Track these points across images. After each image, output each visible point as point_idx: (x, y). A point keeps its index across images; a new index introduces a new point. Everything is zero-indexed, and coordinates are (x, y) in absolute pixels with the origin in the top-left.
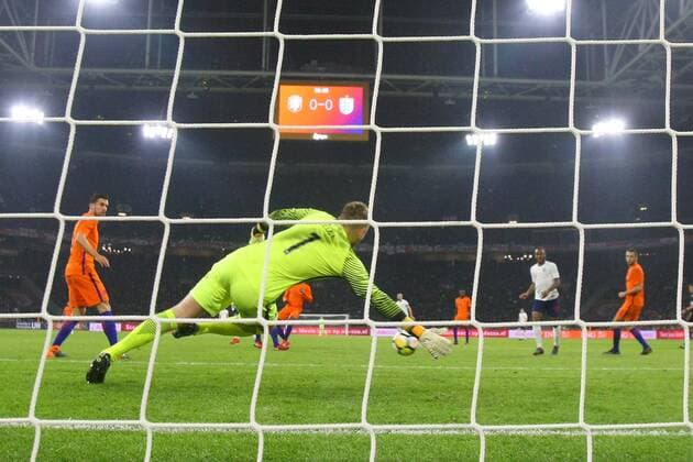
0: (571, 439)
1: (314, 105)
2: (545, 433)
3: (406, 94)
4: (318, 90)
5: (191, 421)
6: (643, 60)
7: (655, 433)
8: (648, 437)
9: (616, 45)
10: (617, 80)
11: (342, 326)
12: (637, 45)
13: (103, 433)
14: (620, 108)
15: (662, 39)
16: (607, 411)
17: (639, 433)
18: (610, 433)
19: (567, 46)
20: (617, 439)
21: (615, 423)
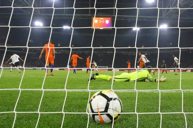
0: (155, 93)
1: (100, 22)
2: (150, 92)
3: (120, 19)
4: (101, 18)
5: (74, 89)
6: (171, 12)
7: (173, 92)
8: (172, 93)
9: (165, 9)
10: (165, 16)
11: (106, 69)
12: (170, 9)
13: (55, 92)
14: (166, 22)
15: (178, 8)
16: (163, 87)
17: (170, 92)
18: (164, 92)
19: (157, 9)
20: (165, 93)
21: (165, 89)
